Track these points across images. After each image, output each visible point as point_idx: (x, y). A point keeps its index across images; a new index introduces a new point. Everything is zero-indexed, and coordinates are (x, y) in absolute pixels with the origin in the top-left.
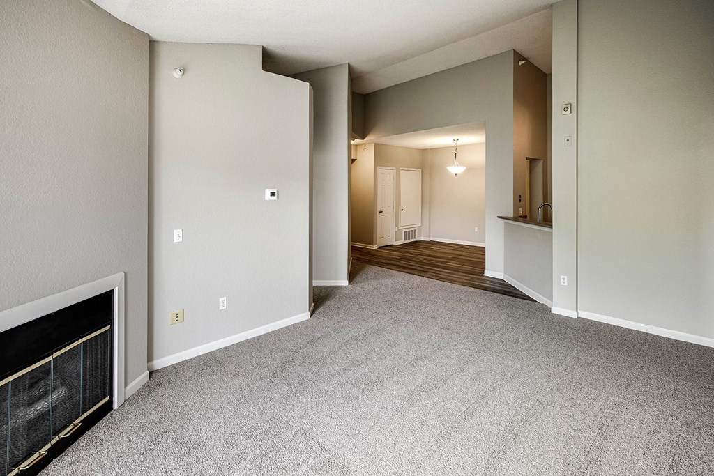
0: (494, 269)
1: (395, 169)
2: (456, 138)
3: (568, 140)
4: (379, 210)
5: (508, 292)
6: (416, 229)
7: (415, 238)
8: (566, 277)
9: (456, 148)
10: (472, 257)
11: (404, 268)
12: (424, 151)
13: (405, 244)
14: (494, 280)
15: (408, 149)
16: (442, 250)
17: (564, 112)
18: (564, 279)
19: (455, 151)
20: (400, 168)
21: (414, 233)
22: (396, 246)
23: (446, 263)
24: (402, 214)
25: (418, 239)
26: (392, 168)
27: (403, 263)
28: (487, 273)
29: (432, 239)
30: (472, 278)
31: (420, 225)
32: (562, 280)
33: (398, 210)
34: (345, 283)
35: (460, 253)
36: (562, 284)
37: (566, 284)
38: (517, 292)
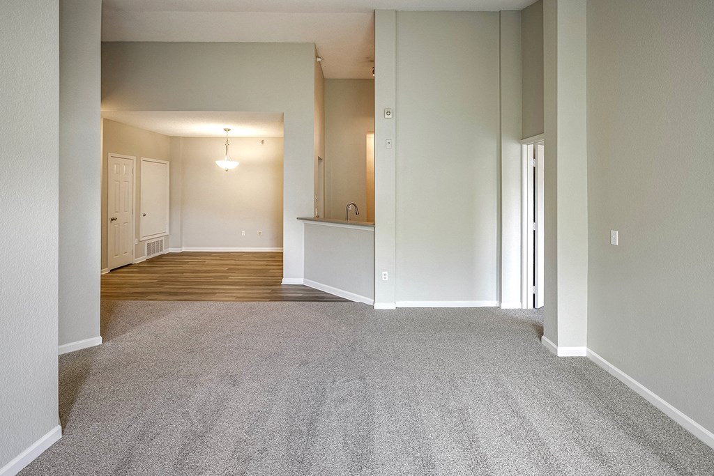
0: (294, 276)
1: (134, 158)
2: (227, 126)
3: (389, 143)
4: (110, 217)
5: (317, 297)
6: (163, 238)
7: (162, 250)
8: (386, 273)
9: (227, 139)
10: (250, 265)
11: (176, 294)
12: (174, 139)
13: (149, 261)
14: (293, 287)
15: (153, 133)
16: (207, 262)
17: (386, 116)
18: (385, 275)
19: (227, 142)
20: (142, 159)
21: (159, 245)
22: (138, 266)
23: (227, 277)
24: (143, 220)
25: (165, 251)
26: (131, 157)
27: (167, 288)
28: (285, 281)
29: (184, 249)
30: (273, 290)
31: (167, 233)
32: (383, 276)
33: (139, 214)
34: (98, 340)
35: (233, 262)
36: (384, 279)
37: (387, 279)
38: (328, 296)
